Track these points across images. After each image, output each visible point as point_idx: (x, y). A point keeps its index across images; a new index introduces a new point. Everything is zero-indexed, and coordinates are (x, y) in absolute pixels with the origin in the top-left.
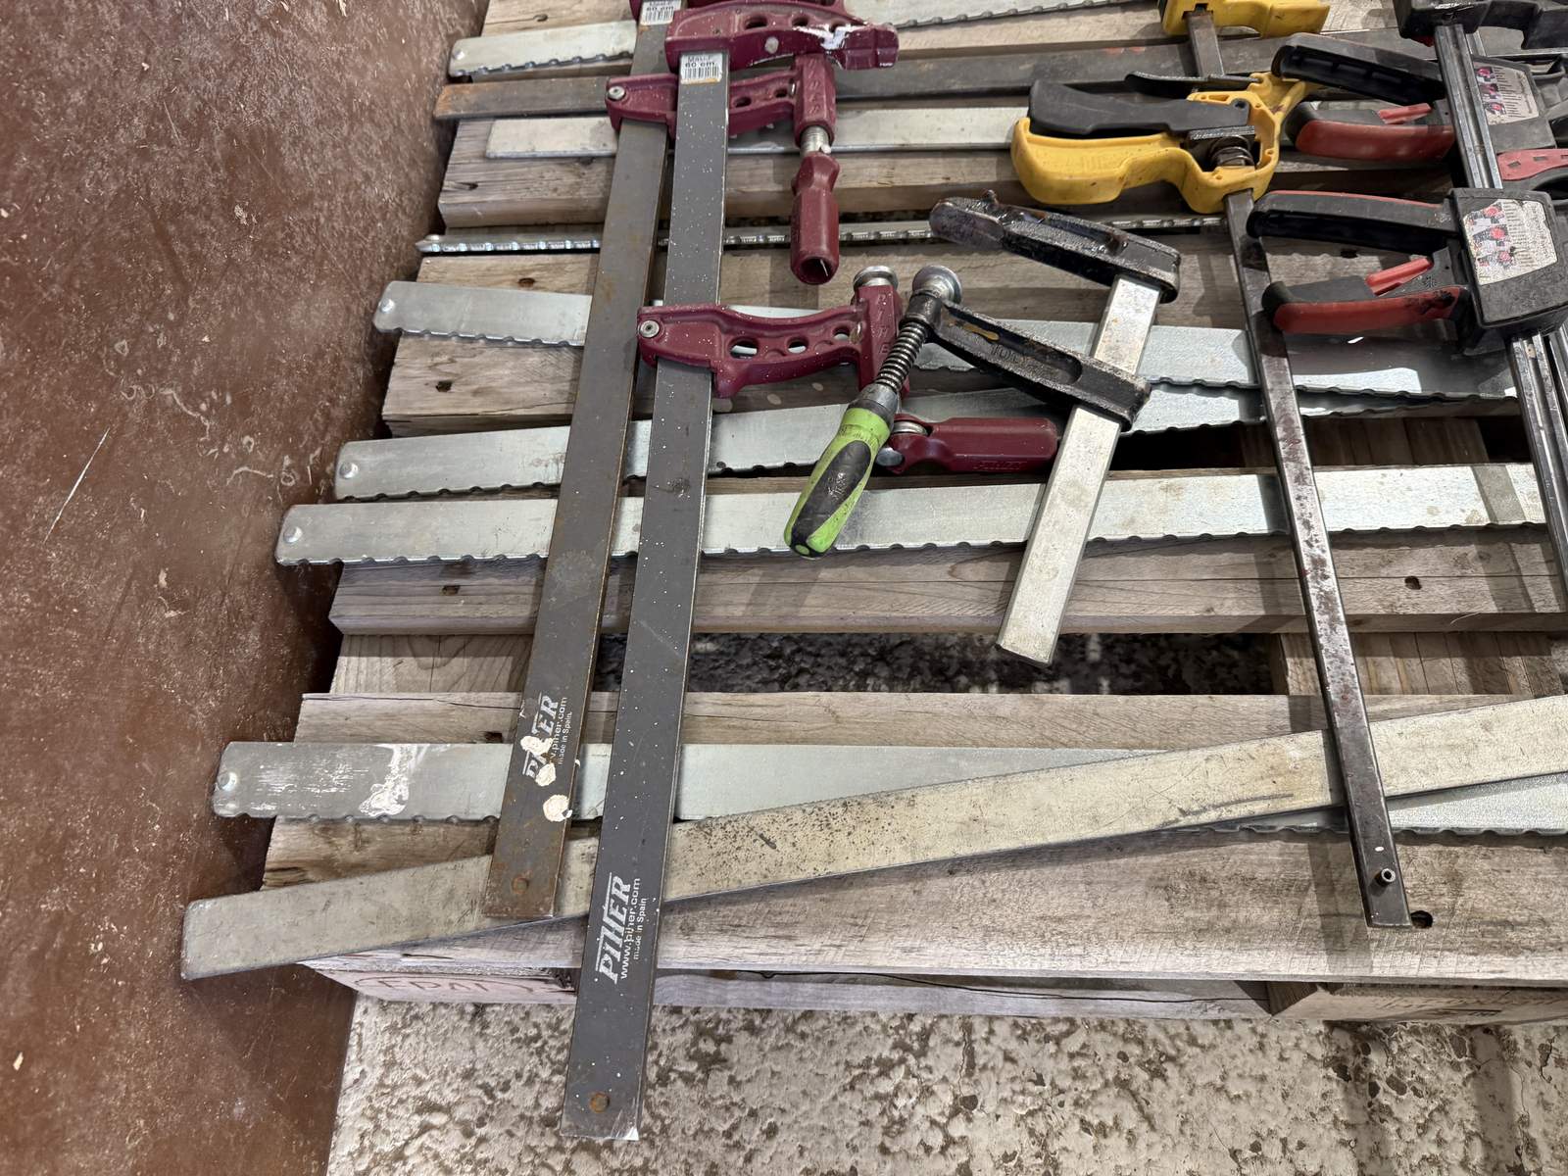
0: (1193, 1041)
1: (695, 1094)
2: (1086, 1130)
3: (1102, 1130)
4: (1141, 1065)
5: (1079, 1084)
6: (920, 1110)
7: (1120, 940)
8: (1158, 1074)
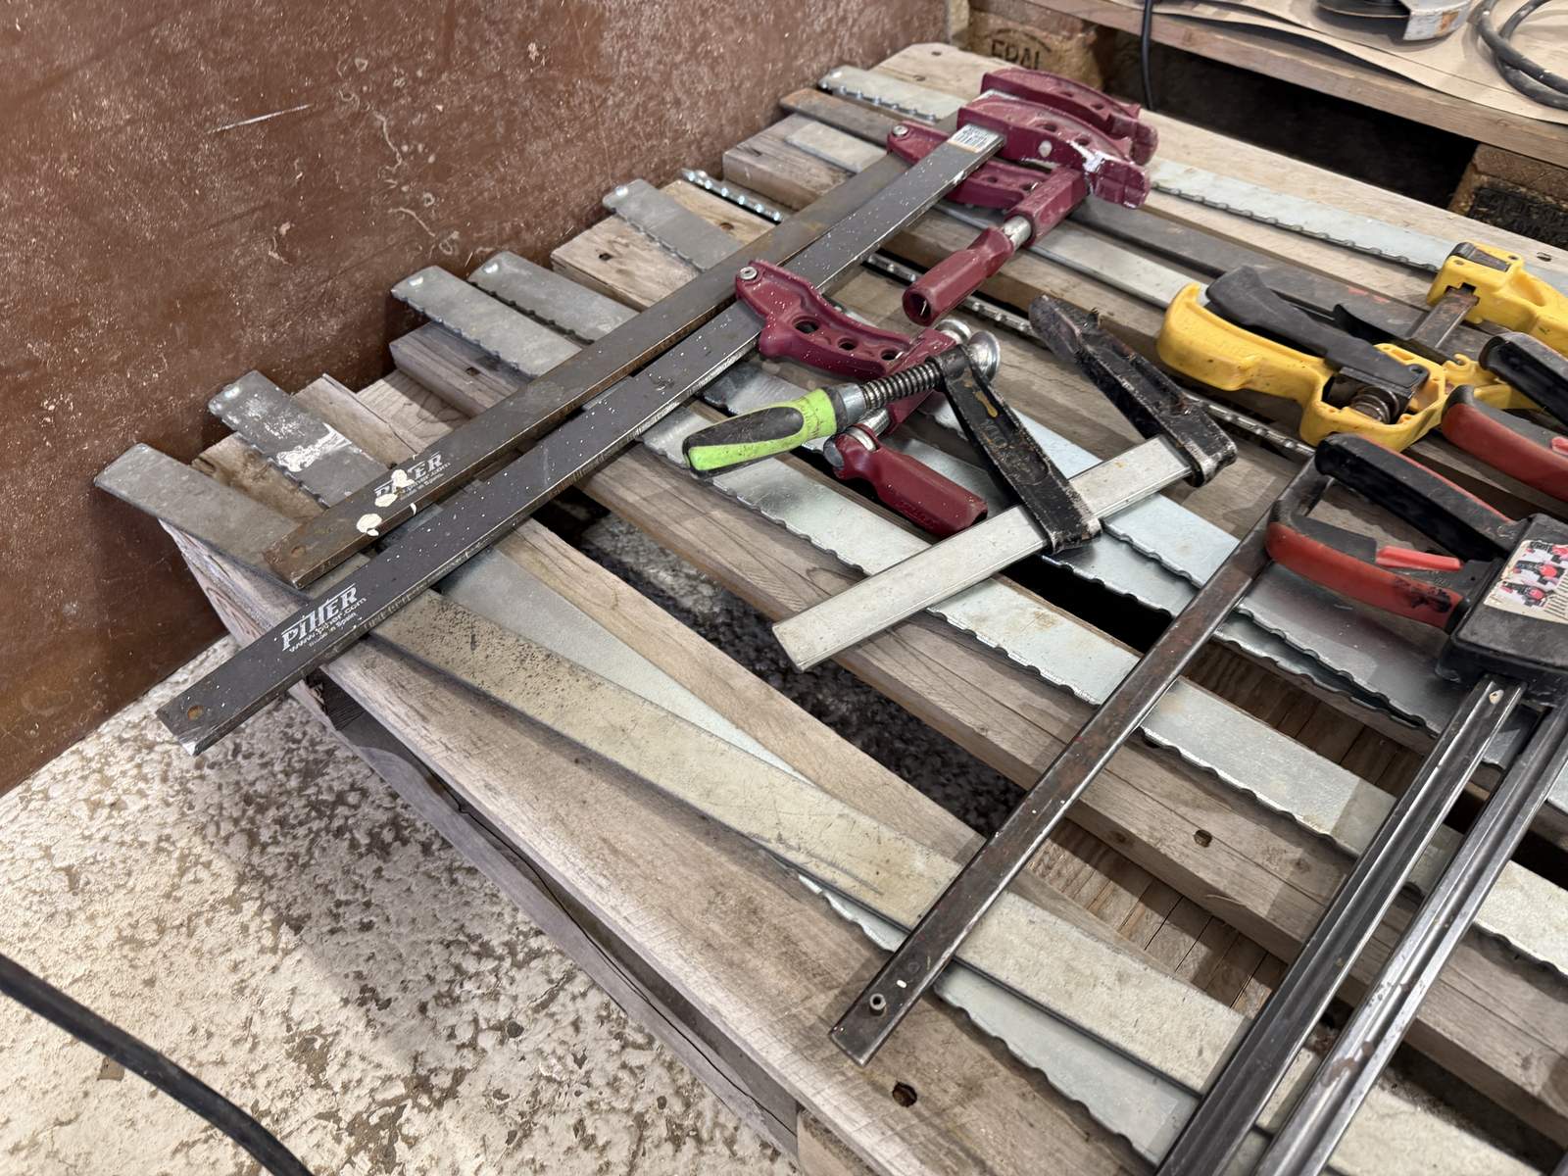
0: (730, 1142)
1: (347, 859)
2: (576, 1131)
3: (588, 1142)
4: (669, 1121)
5: (607, 1092)
6: (476, 1003)
7: (642, 899)
8: (676, 1141)
